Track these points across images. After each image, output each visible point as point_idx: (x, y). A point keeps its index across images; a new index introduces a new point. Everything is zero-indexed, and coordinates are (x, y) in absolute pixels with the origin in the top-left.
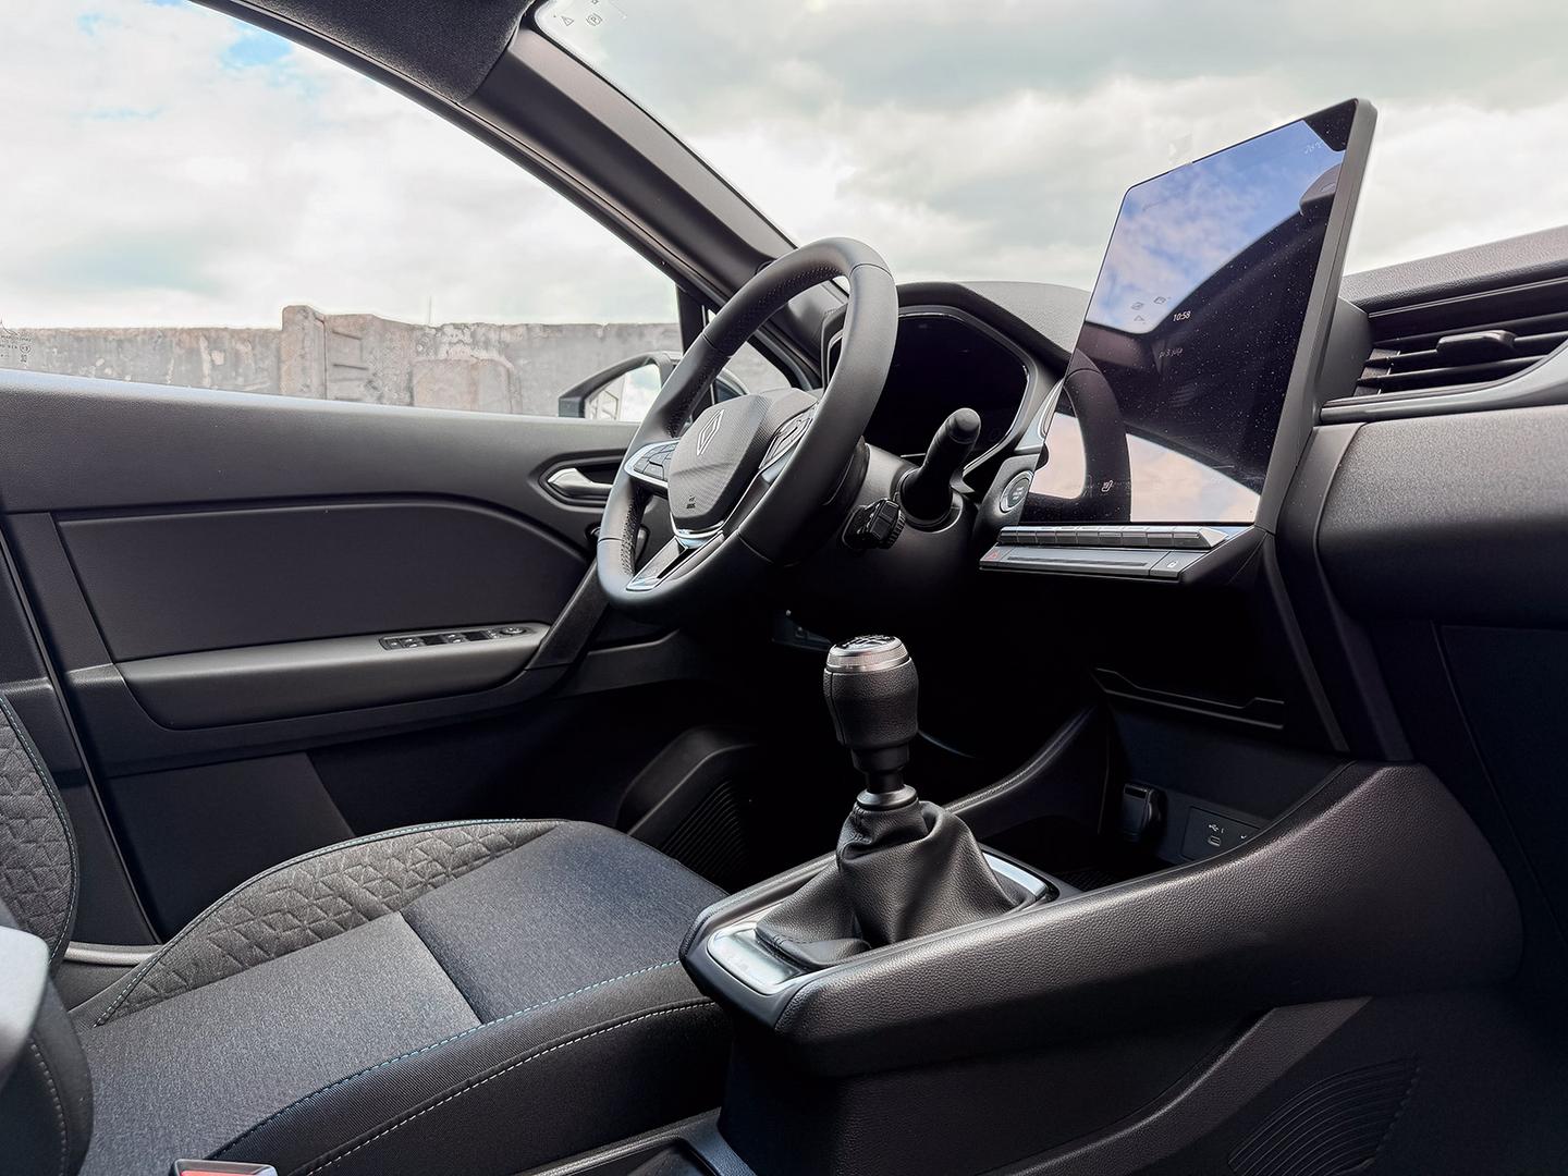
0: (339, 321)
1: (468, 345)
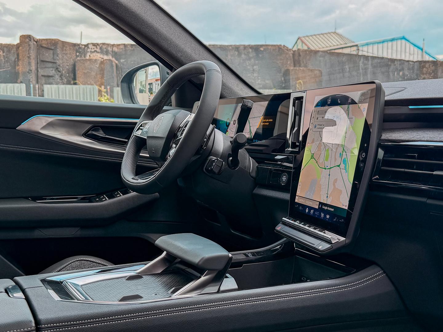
0: (43, 42)
1: (98, 52)
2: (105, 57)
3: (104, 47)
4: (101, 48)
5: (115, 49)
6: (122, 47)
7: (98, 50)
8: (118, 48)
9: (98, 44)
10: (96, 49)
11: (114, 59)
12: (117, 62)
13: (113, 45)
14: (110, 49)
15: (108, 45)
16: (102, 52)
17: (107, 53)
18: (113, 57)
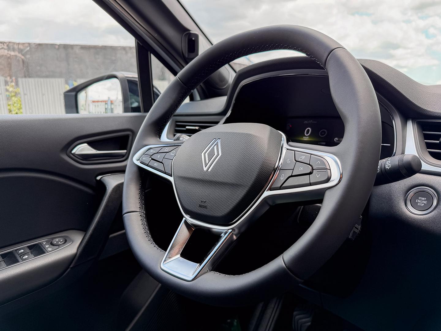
1: (6, 49)
2: (12, 53)
3: (11, 45)
4: (7, 46)
5: (21, 47)
6: (27, 45)
7: (5, 47)
8: (23, 46)
9: (4, 42)
10: (3, 46)
11: (20, 55)
12: (23, 57)
13: (19, 44)
14: (16, 47)
15: (14, 43)
16: (9, 49)
17: (14, 50)
18: (19, 53)
